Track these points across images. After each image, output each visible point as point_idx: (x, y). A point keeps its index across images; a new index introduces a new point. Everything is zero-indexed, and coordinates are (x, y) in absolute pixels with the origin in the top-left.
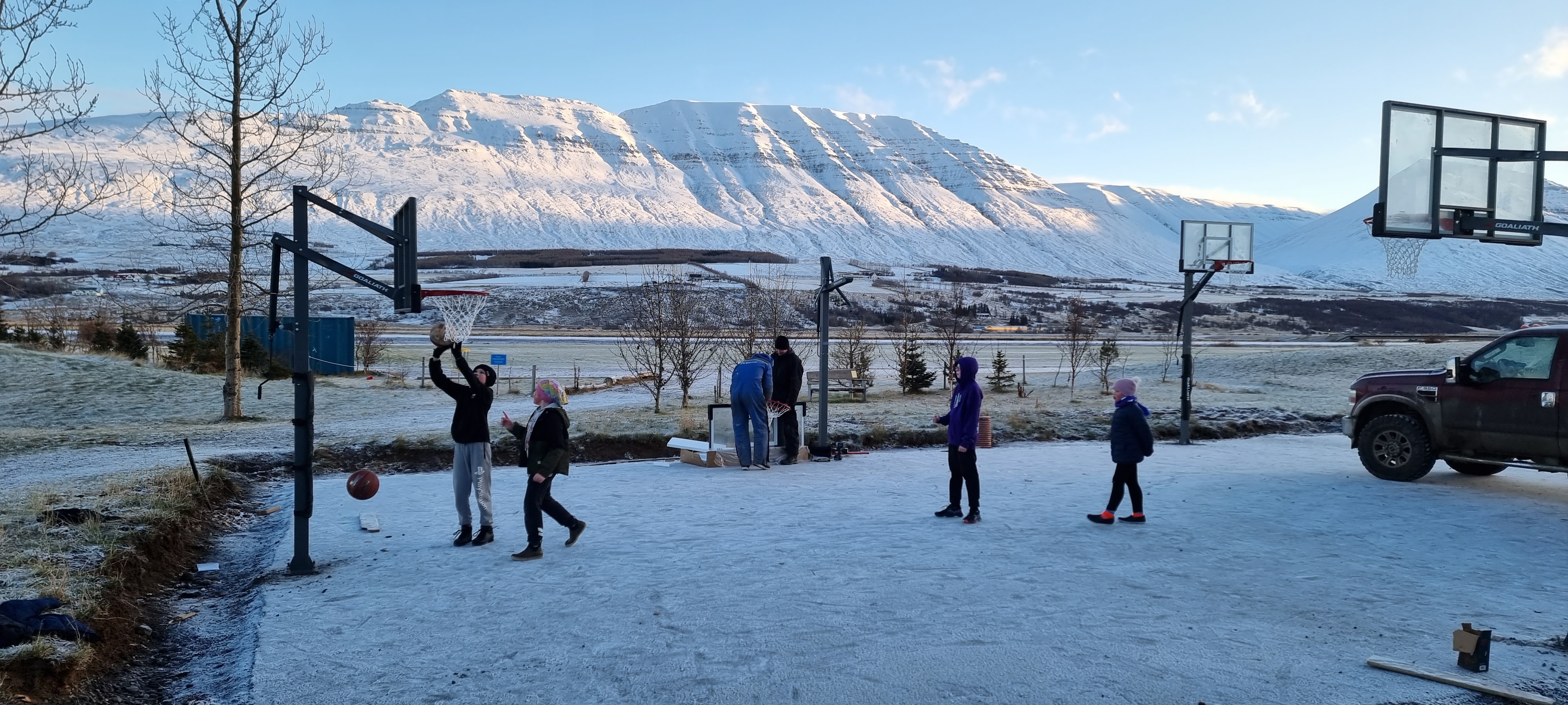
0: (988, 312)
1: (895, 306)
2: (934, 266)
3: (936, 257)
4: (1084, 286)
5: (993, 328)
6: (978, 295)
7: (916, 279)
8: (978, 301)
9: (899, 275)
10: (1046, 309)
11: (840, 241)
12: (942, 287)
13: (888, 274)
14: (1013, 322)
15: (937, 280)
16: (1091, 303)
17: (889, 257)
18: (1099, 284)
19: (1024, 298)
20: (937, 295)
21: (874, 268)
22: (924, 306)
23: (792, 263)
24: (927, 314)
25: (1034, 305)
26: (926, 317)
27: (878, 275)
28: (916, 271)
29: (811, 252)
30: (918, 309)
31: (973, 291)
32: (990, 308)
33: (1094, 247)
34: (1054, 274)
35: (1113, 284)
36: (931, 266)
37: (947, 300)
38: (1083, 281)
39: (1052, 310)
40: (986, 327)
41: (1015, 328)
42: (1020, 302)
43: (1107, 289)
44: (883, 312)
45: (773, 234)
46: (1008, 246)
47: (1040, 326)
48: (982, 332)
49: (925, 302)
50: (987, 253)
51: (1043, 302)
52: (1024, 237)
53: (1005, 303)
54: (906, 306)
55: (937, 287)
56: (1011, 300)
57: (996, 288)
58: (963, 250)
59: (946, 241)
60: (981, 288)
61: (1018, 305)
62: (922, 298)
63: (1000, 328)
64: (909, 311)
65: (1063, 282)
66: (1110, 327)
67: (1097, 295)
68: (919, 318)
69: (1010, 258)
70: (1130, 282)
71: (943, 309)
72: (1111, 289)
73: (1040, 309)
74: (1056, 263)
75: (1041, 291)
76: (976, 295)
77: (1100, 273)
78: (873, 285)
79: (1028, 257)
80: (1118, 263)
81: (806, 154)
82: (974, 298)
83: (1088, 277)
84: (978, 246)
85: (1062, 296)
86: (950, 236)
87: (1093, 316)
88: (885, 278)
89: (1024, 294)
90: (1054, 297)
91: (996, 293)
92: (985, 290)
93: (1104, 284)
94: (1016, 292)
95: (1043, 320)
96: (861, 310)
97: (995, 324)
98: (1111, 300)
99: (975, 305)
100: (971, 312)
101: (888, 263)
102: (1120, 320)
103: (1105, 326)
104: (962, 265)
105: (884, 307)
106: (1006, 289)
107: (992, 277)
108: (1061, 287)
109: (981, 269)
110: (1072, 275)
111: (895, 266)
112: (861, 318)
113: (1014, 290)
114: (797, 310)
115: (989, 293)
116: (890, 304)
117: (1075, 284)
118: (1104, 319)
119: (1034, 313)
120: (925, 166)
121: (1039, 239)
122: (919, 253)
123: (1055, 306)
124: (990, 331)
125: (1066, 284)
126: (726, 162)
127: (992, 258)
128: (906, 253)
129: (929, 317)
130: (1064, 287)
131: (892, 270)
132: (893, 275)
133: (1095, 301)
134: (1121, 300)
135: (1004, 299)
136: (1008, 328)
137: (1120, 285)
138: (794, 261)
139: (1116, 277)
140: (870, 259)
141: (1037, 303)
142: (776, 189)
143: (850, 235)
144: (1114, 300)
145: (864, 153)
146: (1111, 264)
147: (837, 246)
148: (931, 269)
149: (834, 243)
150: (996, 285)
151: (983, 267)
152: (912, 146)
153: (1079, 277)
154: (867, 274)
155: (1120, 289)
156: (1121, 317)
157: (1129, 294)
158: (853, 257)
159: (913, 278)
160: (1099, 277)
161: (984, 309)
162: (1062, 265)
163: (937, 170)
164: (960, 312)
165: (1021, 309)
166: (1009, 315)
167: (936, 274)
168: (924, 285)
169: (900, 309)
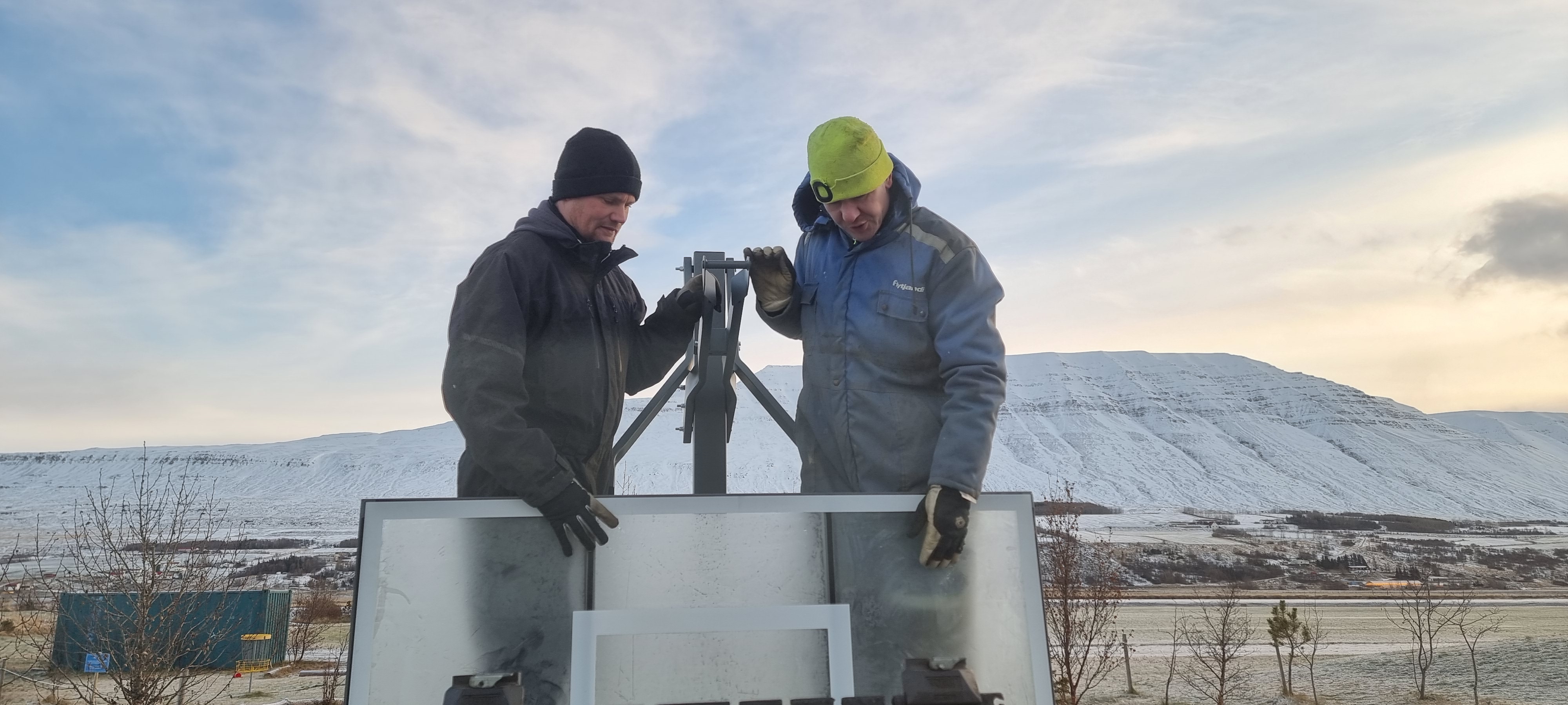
0: (1365, 564)
1: (1243, 559)
2: (1289, 512)
3: (1291, 502)
4: (1491, 531)
5: (1375, 583)
6: (1349, 544)
7: (1266, 528)
8: (1349, 552)
9: (1245, 522)
10: (1444, 560)
11: (1172, 487)
12: (1301, 536)
13: (1230, 522)
14: (1399, 576)
15: (1292, 527)
16: (1504, 551)
17: (1232, 504)
18: (1512, 528)
19: (1411, 547)
20: (1294, 545)
21: (1213, 516)
22: (1280, 558)
23: (1116, 513)
24: (1285, 567)
25: (1426, 555)
26: (1284, 571)
27: (1219, 523)
28: (1265, 518)
29: (1138, 501)
30: (1272, 562)
31: (1341, 540)
32: (1366, 559)
33: (1498, 483)
34: (1448, 518)
35: (1531, 528)
36: (1284, 512)
37: (1307, 549)
38: (1489, 525)
39: (1452, 561)
40: (1364, 583)
41: (1404, 583)
42: (1406, 551)
43: (1523, 533)
44: (1228, 566)
45: (1093, 483)
46: (1383, 486)
47: (1439, 581)
48: (1360, 589)
49: (1281, 553)
50: (1356, 496)
51: (1437, 551)
52: (1403, 476)
53: (1386, 554)
54: (1257, 559)
55: (1294, 536)
56: (1394, 549)
57: (1371, 536)
58: (1325, 493)
59: (1301, 484)
60: (1352, 536)
61: (1405, 555)
62: (1275, 549)
63: (1385, 583)
64: (1260, 564)
65: (1462, 526)
66: (1536, 580)
67: (1512, 541)
68: (1275, 572)
69: (1388, 501)
70: (1554, 524)
71: (1304, 562)
72: (1529, 533)
73: (1436, 560)
74: (1450, 504)
75: (1433, 538)
76: (1345, 544)
77: (1511, 515)
78: (1214, 536)
79: (1411, 498)
80: (1533, 502)
81: (1123, 398)
82: (1344, 548)
83: (1495, 520)
84: (1343, 488)
85: (1462, 543)
86: (1305, 478)
87: (1509, 567)
88: (1229, 527)
89: (1410, 542)
90: (1452, 544)
91: (1372, 541)
92: (1357, 538)
93: (1518, 528)
94: (1399, 540)
95: (1441, 572)
96: (1201, 562)
97: (1376, 578)
98: (1531, 547)
99: (1346, 557)
100: (1342, 564)
101: (1232, 510)
102: (1549, 572)
103: (1528, 580)
104: (1324, 510)
105: (1229, 560)
106: (1385, 536)
107: (1366, 523)
108: (1460, 533)
109: (1349, 514)
110: (1473, 518)
111: (1239, 513)
112: (1203, 574)
113: (1396, 537)
114: (1124, 565)
115: (1363, 542)
116: (1236, 557)
117: (1481, 528)
118: (1524, 570)
119: (1427, 565)
120: (1263, 402)
121: (1422, 478)
122: (1270, 498)
123: (1455, 555)
124: (1372, 587)
125: (1466, 529)
126: (1036, 412)
127: (1364, 501)
128: (1255, 499)
129: (1289, 571)
130: (1464, 533)
131: (1236, 517)
132: (1237, 523)
133: (1509, 549)
134: (1546, 546)
135: (1384, 548)
136: (1394, 583)
137: (1541, 528)
138: (1118, 512)
139: (1535, 519)
140: (1210, 506)
141: (1430, 553)
142: (1093, 436)
143: (1184, 481)
144: (1536, 547)
145: (1190, 393)
146: (1525, 504)
147: (1169, 493)
148: (1284, 516)
149: (1165, 490)
150: (1371, 532)
151: (1352, 511)
152: (1245, 382)
153: (1483, 520)
154: (1205, 524)
155: (1542, 533)
156: (1550, 568)
157: (1555, 539)
158: (1190, 505)
159: (1263, 526)
160: (1511, 520)
161: (1359, 560)
162: (1459, 506)
163: (1279, 406)
164: (1327, 564)
165: (1408, 561)
166: (1393, 566)
167: (1291, 521)
168: (1277, 534)
169: (1249, 562)
